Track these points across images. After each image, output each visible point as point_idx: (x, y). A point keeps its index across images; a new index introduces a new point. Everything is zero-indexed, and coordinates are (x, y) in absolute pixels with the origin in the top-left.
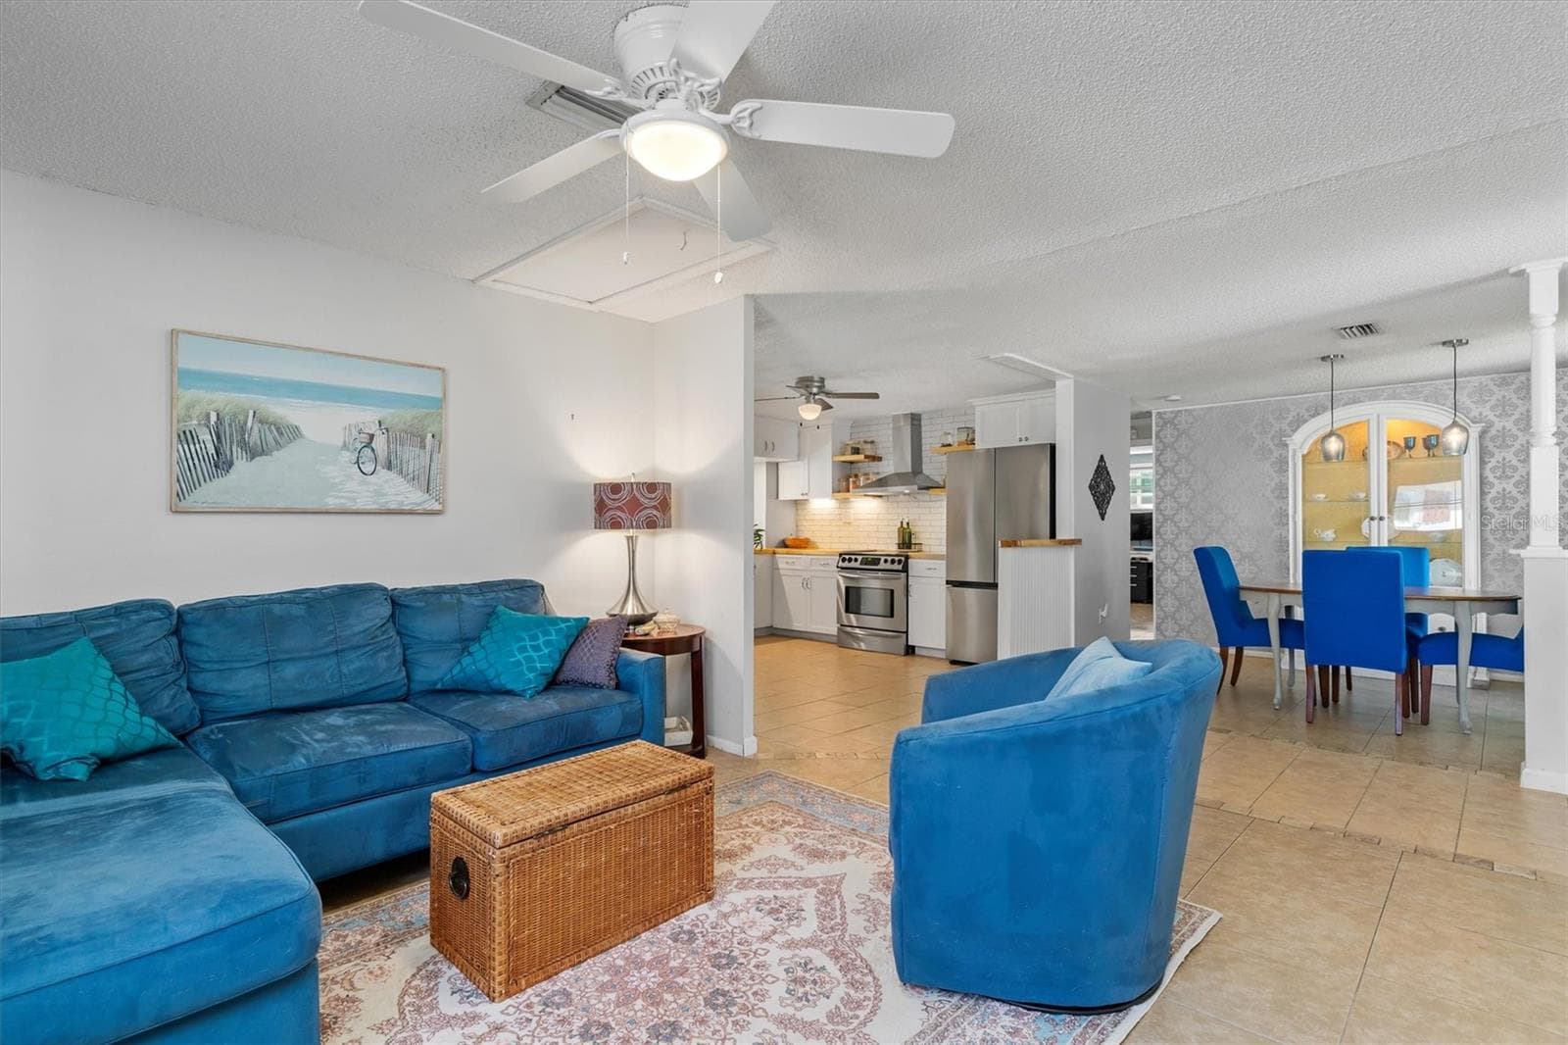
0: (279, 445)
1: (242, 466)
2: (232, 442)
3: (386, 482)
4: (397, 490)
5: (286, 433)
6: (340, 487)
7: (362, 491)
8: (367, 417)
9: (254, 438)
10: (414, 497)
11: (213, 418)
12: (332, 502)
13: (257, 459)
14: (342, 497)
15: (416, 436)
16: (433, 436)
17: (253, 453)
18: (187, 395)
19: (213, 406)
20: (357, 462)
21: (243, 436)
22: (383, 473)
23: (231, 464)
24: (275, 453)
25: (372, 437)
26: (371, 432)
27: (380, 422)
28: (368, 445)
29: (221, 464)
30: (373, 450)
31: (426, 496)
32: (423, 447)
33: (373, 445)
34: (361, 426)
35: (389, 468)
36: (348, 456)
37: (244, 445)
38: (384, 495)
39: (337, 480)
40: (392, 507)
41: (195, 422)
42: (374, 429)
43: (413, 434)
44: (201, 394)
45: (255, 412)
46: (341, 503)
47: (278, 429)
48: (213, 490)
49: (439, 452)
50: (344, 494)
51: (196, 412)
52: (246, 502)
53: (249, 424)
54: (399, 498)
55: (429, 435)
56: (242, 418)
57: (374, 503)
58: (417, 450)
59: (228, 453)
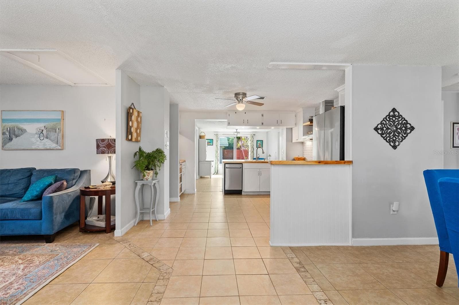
0: (22, 134)
1: (15, 140)
2: (12, 134)
3: (46, 142)
4: (49, 144)
5: (23, 131)
6: (35, 143)
7: (40, 144)
8: (41, 125)
9: (17, 133)
10: (54, 145)
11: (9, 129)
12: (33, 147)
13: (17, 137)
14: (35, 146)
15: (54, 129)
16: (58, 129)
17: (17, 136)
18: (4, 124)
19: (9, 126)
20: (39, 137)
21: (14, 132)
22: (46, 140)
23: (12, 139)
24: (21, 136)
25: (43, 130)
26: (42, 129)
27: (45, 127)
28: (42, 133)
29: (11, 139)
30: (43, 134)
31: (57, 145)
32: (56, 132)
33: (43, 132)
34: (40, 128)
35: (47, 138)
36: (37, 136)
37: (14, 134)
38: (46, 145)
39: (34, 142)
40: (48, 148)
41: (5, 130)
42: (43, 128)
43: (53, 129)
44: (7, 124)
45: (17, 127)
46: (35, 148)
47: (21, 130)
48: (9, 145)
49: (60, 133)
50: (36, 145)
51: (5, 128)
52: (16, 148)
53: (16, 130)
54: (50, 146)
55: (57, 129)
56: (14, 128)
57: (43, 147)
58: (54, 133)
59: (12, 136)
